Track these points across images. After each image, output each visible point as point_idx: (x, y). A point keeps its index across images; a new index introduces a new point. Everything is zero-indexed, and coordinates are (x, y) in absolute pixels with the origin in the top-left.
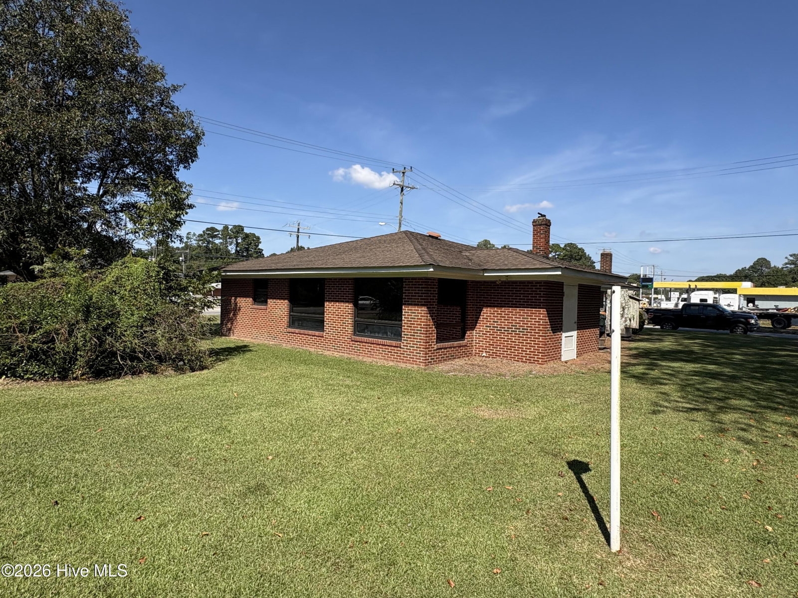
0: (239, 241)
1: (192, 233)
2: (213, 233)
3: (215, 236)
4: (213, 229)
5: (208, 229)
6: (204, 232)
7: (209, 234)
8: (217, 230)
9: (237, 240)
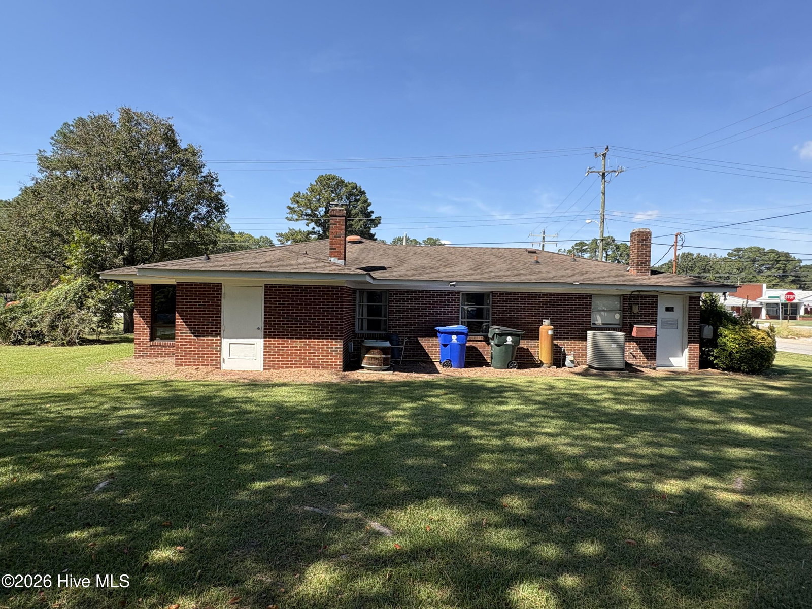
0: (609, 253)
1: (563, 250)
2: (582, 247)
3: (584, 251)
4: (582, 244)
5: (576, 245)
6: (573, 247)
7: (577, 249)
8: (586, 245)
9: (607, 252)
